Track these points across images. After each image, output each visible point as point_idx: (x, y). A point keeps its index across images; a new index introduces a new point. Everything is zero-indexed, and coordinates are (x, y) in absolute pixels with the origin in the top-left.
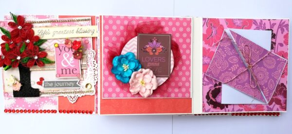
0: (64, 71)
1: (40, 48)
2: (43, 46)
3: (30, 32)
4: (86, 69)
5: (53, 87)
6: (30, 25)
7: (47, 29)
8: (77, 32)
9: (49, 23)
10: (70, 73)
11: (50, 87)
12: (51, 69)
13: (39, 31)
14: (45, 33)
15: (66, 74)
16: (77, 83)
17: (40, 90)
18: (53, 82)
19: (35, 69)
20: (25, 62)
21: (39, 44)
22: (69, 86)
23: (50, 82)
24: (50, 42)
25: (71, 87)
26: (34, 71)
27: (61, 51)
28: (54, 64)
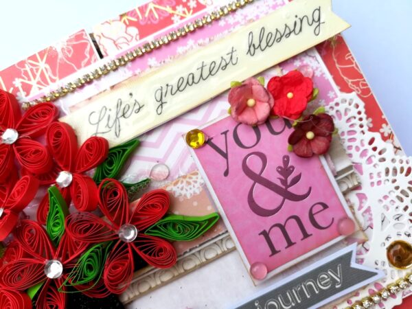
0: (276, 235)
1: (128, 186)
2: (135, 173)
3: (58, 135)
4: (358, 187)
6: (48, 109)
7: (122, 93)
8: (252, 49)
9: (121, 70)
10: (306, 235)
12: (211, 255)
13: (95, 119)
14: (122, 112)
15: (290, 244)
16: (354, 265)
19: (144, 288)
20: (91, 275)
21: (115, 168)
22: (324, 295)
24: (156, 145)
25: (333, 291)
26: (136, 298)
27: (225, 156)
28: (220, 230)
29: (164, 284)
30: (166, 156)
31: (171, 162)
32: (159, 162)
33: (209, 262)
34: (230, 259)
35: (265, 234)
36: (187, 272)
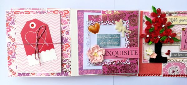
5: (177, 56)
7: (176, 18)
11: (175, 56)
12: (176, 45)
13: (170, 19)
14: (174, 20)
17: (168, 58)
18: (177, 53)
19: (165, 45)
23: (175, 53)
24: (176, 27)
26: (164, 45)
27: (186, 33)
28: (179, 42)
29: (168, 45)
30: (176, 29)
31: (176, 30)
32: (175, 29)
33: (175, 45)
34: (178, 46)
35: (185, 45)
36: (172, 45)
